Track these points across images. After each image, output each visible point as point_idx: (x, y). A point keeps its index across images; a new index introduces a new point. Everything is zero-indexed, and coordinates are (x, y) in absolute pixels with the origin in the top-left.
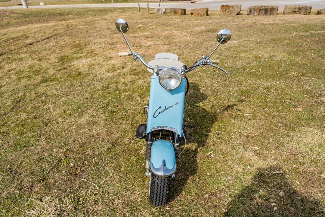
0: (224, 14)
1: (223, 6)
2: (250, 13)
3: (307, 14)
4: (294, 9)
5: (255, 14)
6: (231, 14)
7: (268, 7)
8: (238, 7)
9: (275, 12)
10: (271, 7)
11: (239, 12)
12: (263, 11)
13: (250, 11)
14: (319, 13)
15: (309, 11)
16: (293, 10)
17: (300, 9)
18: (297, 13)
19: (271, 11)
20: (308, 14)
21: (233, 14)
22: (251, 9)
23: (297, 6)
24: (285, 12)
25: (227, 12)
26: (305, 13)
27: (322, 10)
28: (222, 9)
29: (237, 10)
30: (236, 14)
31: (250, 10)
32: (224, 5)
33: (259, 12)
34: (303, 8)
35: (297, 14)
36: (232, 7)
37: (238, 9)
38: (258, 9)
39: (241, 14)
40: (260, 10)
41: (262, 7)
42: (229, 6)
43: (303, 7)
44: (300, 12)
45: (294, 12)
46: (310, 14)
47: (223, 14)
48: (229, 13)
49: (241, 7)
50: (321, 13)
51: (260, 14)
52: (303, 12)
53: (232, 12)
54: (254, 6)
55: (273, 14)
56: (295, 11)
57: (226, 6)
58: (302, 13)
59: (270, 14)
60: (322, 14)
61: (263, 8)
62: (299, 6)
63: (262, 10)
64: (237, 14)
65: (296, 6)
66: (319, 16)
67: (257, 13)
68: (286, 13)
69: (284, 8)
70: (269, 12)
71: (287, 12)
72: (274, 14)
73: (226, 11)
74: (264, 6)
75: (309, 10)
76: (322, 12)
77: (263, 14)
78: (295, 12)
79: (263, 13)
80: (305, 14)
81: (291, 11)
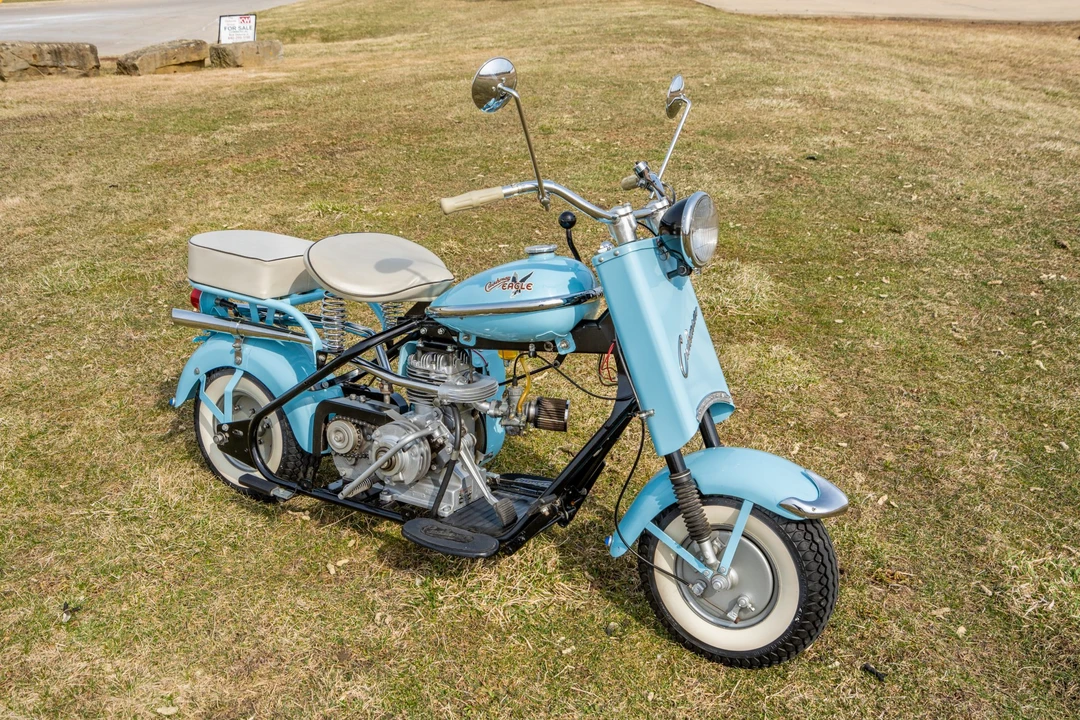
3: (91, 73)
4: (34, 56)
14: (125, 68)
15: (94, 64)
16: (32, 61)
17: (57, 53)
18: (51, 70)
20: (95, 75)
23: (42, 44)
24: (5, 72)
26: (82, 72)
27: (134, 59)
34: (66, 51)
35: (54, 76)
43: (66, 46)
44: (63, 68)
45: (40, 70)
46: (99, 75)
50: (135, 68)
52: (75, 67)
56: (42, 64)
58: (69, 69)
60: (139, 72)
62: (48, 44)
65: (39, 45)
66: (134, 77)
68: (11, 74)
71: (10, 69)
75: (91, 57)
76: (137, 63)
78: (45, 66)
80: (86, 75)
81: (26, 65)
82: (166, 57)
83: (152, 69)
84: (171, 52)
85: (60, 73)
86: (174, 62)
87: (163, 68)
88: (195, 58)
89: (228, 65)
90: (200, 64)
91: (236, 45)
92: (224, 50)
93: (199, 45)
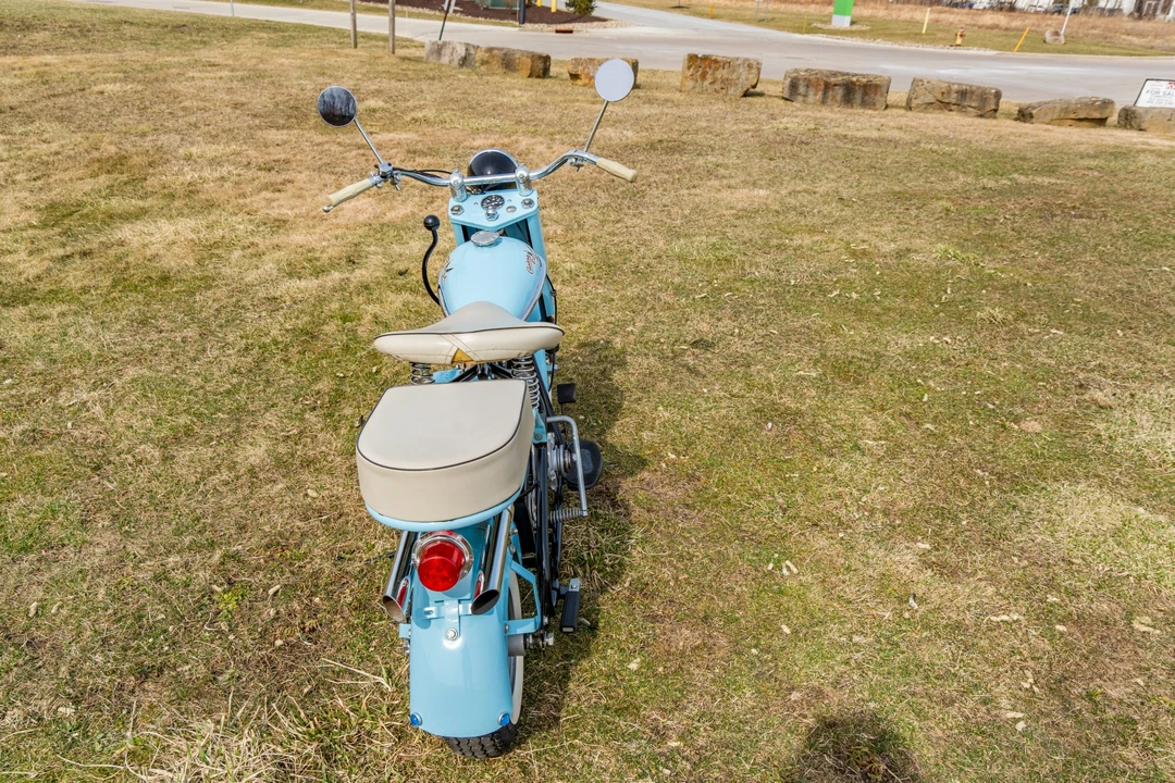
0: (697, 90)
1: (693, 58)
2: (791, 95)
3: (988, 115)
4: (943, 93)
5: (811, 99)
6: (724, 91)
7: (854, 79)
8: (750, 66)
9: (878, 97)
10: (865, 80)
11: (754, 87)
12: (840, 92)
13: (794, 86)
14: (1024, 115)
15: (993, 107)
16: (940, 97)
17: (963, 94)
18: (953, 107)
19: (865, 94)
20: (990, 117)
21: (731, 91)
22: (796, 78)
23: (953, 84)
24: (914, 103)
25: (710, 81)
26: (980, 112)
27: (1034, 108)
28: (692, 70)
29: (745, 79)
30: (740, 92)
31: (791, 82)
32: (696, 56)
33: (825, 93)
34: (972, 92)
35: (954, 113)
36: (727, 64)
37: (751, 76)
38: (822, 83)
39: (761, 95)
40: (828, 86)
41: (835, 74)
42: (716, 61)
43: (974, 88)
44: (964, 107)
45: (944, 105)
46: (995, 118)
47: (694, 88)
48: (717, 86)
49: (759, 70)
50: (1031, 116)
51: (829, 102)
52: (974, 108)
53: (726, 83)
54: (806, 71)
55: (873, 106)
56: (947, 101)
57: (705, 58)
58: (969, 109)
59: (864, 104)
60: (1034, 120)
61: (840, 78)
62: (959, 84)
63: (836, 85)
64: (746, 94)
65: (950, 85)
66: (1027, 125)
67: (815, 95)
68: (918, 106)
69: (908, 87)
70: (858, 96)
71: (918, 101)
72: (874, 104)
73: (703, 76)
74: (843, 74)
75: (993, 101)
76: (1034, 112)
77: (836, 101)
78: (948, 103)
79: (839, 97)
80: (981, 116)
81: (933, 100)
82: (1066, 110)
83: (1048, 119)
84: (1073, 106)
85: (960, 111)
86: (1072, 116)
87: (1059, 121)
88: (1097, 115)
89: (1132, 127)
90: (1101, 122)
91: (1147, 110)
92: (1134, 112)
93: (1107, 104)
